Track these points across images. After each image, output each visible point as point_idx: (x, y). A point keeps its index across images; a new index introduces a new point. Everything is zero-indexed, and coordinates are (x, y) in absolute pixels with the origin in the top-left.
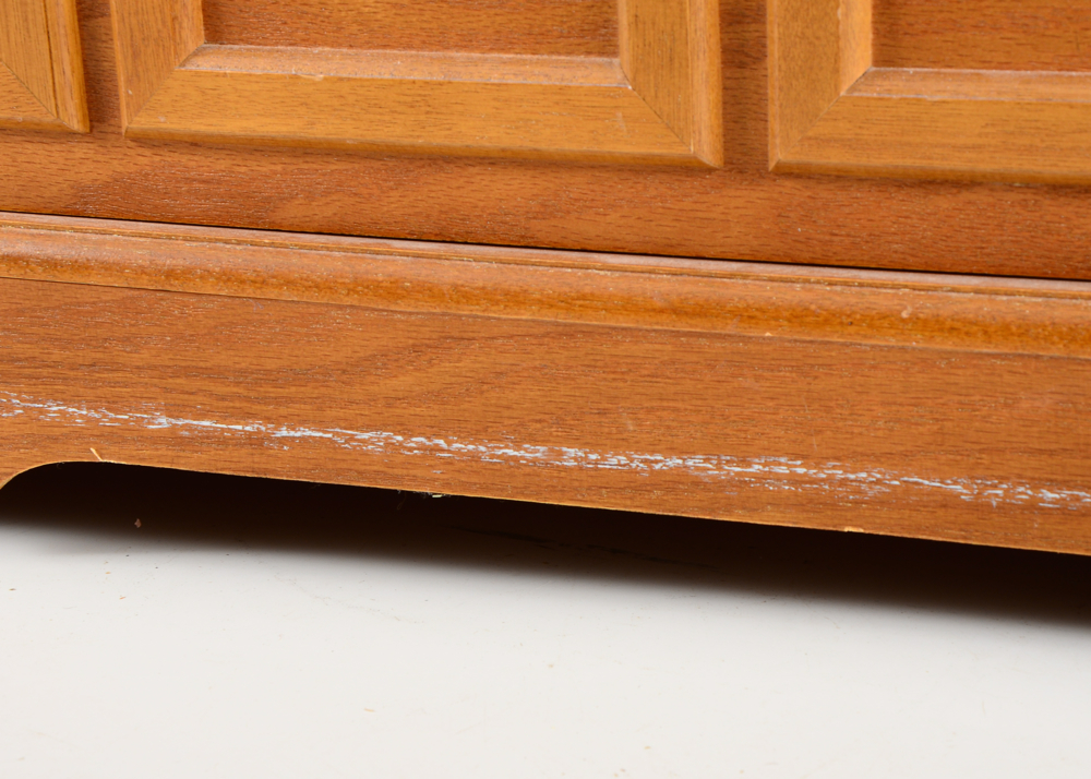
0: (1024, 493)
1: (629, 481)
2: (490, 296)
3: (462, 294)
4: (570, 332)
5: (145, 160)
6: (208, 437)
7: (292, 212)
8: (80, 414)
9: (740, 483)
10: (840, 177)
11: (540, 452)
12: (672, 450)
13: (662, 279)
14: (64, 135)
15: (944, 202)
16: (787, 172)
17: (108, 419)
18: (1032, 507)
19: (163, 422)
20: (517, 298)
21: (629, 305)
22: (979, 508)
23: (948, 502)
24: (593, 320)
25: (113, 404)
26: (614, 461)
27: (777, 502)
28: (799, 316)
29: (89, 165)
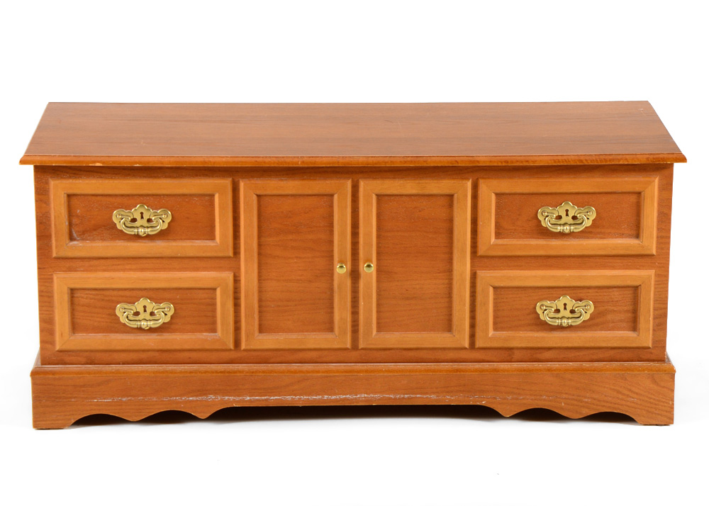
0: (402, 396)
1: (336, 400)
2: (313, 372)
3: (308, 372)
4: (327, 377)
5: (245, 353)
6: (257, 400)
7: (272, 360)
8: (232, 398)
9: (356, 399)
10: (371, 349)
11: (320, 397)
12: (344, 395)
13: (342, 366)
14: (230, 350)
15: (387, 352)
16: (362, 349)
17: (237, 399)
18: (403, 398)
19: (248, 398)
20: (318, 372)
21: (338, 372)
22: (395, 399)
23: (390, 398)
24: (331, 375)
25: (239, 396)
26: (334, 397)
27: (362, 401)
28: (367, 371)
29: (234, 355)
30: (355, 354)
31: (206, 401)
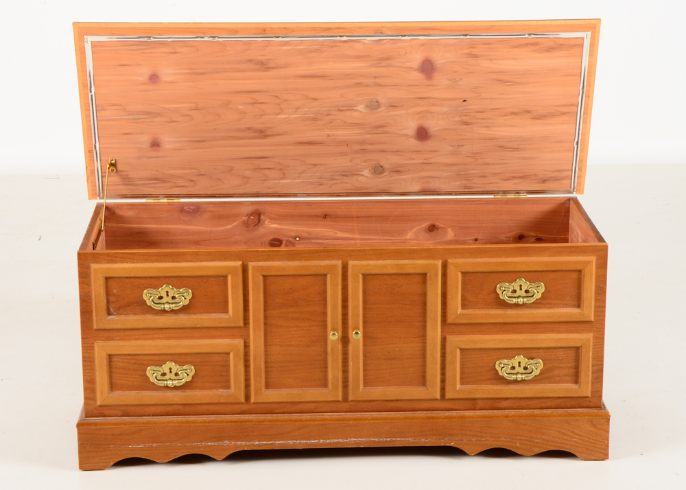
0: (385, 439)
1: (330, 444)
2: (311, 420)
3: (306, 421)
4: (322, 424)
5: (255, 406)
6: (265, 444)
7: (278, 411)
8: (243, 443)
9: (346, 442)
10: (359, 401)
11: (317, 441)
12: (336, 439)
13: (335, 415)
14: (242, 403)
15: (372, 403)
16: (352, 401)
17: (248, 443)
18: (386, 441)
19: (257, 443)
20: (315, 420)
21: (331, 420)
22: (379, 442)
23: (375, 442)
24: (326, 423)
25: (249, 441)
26: (328, 441)
27: (352, 444)
28: (355, 419)
29: (245, 407)
30: (345, 406)
31: (223, 446)
